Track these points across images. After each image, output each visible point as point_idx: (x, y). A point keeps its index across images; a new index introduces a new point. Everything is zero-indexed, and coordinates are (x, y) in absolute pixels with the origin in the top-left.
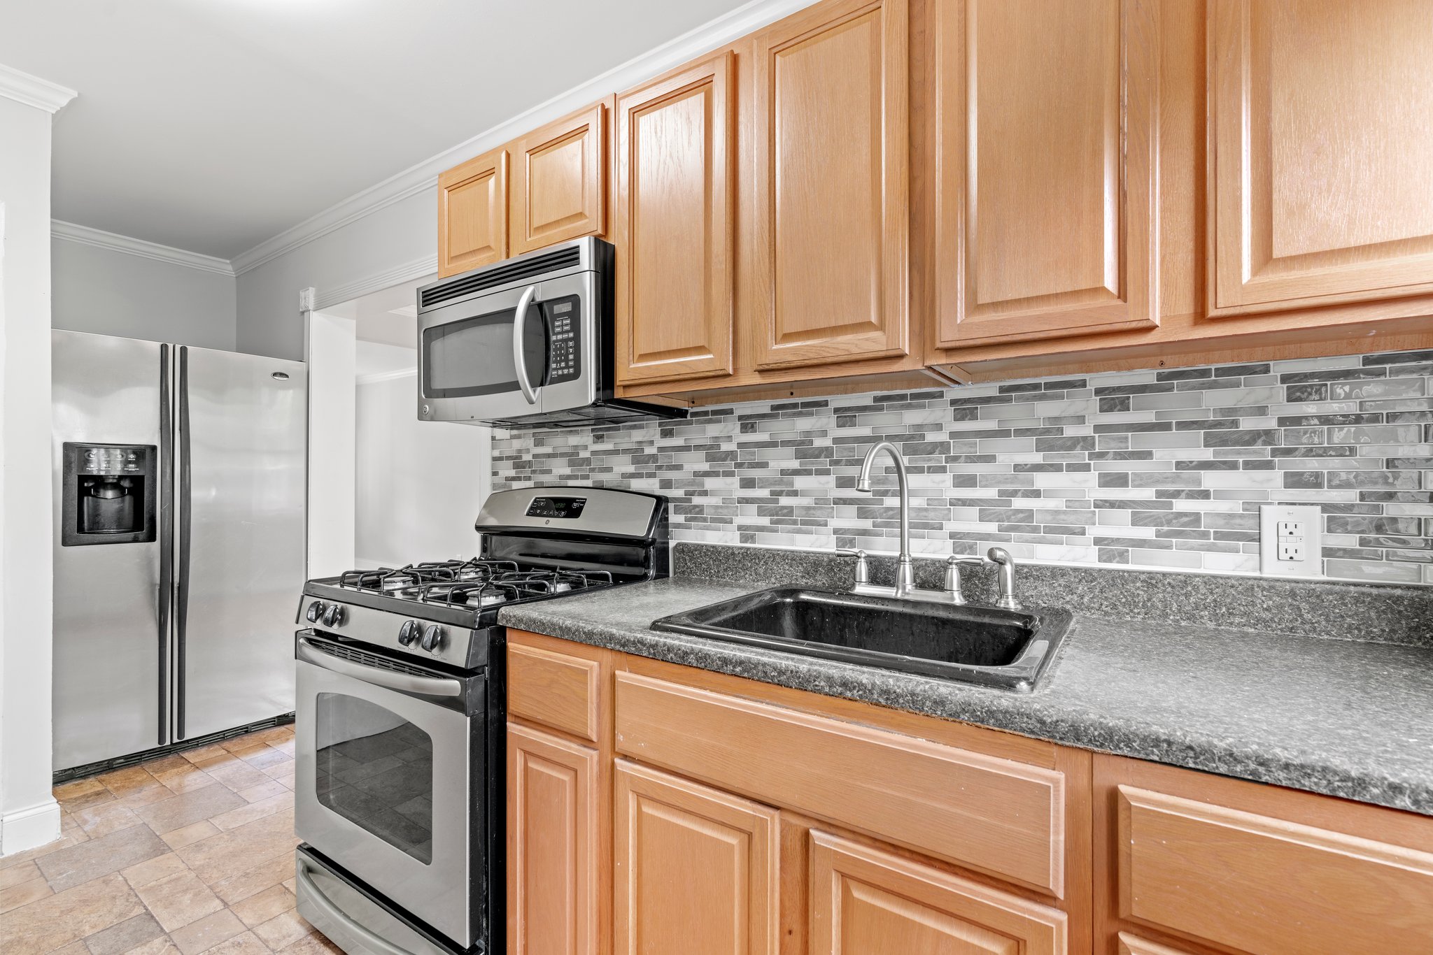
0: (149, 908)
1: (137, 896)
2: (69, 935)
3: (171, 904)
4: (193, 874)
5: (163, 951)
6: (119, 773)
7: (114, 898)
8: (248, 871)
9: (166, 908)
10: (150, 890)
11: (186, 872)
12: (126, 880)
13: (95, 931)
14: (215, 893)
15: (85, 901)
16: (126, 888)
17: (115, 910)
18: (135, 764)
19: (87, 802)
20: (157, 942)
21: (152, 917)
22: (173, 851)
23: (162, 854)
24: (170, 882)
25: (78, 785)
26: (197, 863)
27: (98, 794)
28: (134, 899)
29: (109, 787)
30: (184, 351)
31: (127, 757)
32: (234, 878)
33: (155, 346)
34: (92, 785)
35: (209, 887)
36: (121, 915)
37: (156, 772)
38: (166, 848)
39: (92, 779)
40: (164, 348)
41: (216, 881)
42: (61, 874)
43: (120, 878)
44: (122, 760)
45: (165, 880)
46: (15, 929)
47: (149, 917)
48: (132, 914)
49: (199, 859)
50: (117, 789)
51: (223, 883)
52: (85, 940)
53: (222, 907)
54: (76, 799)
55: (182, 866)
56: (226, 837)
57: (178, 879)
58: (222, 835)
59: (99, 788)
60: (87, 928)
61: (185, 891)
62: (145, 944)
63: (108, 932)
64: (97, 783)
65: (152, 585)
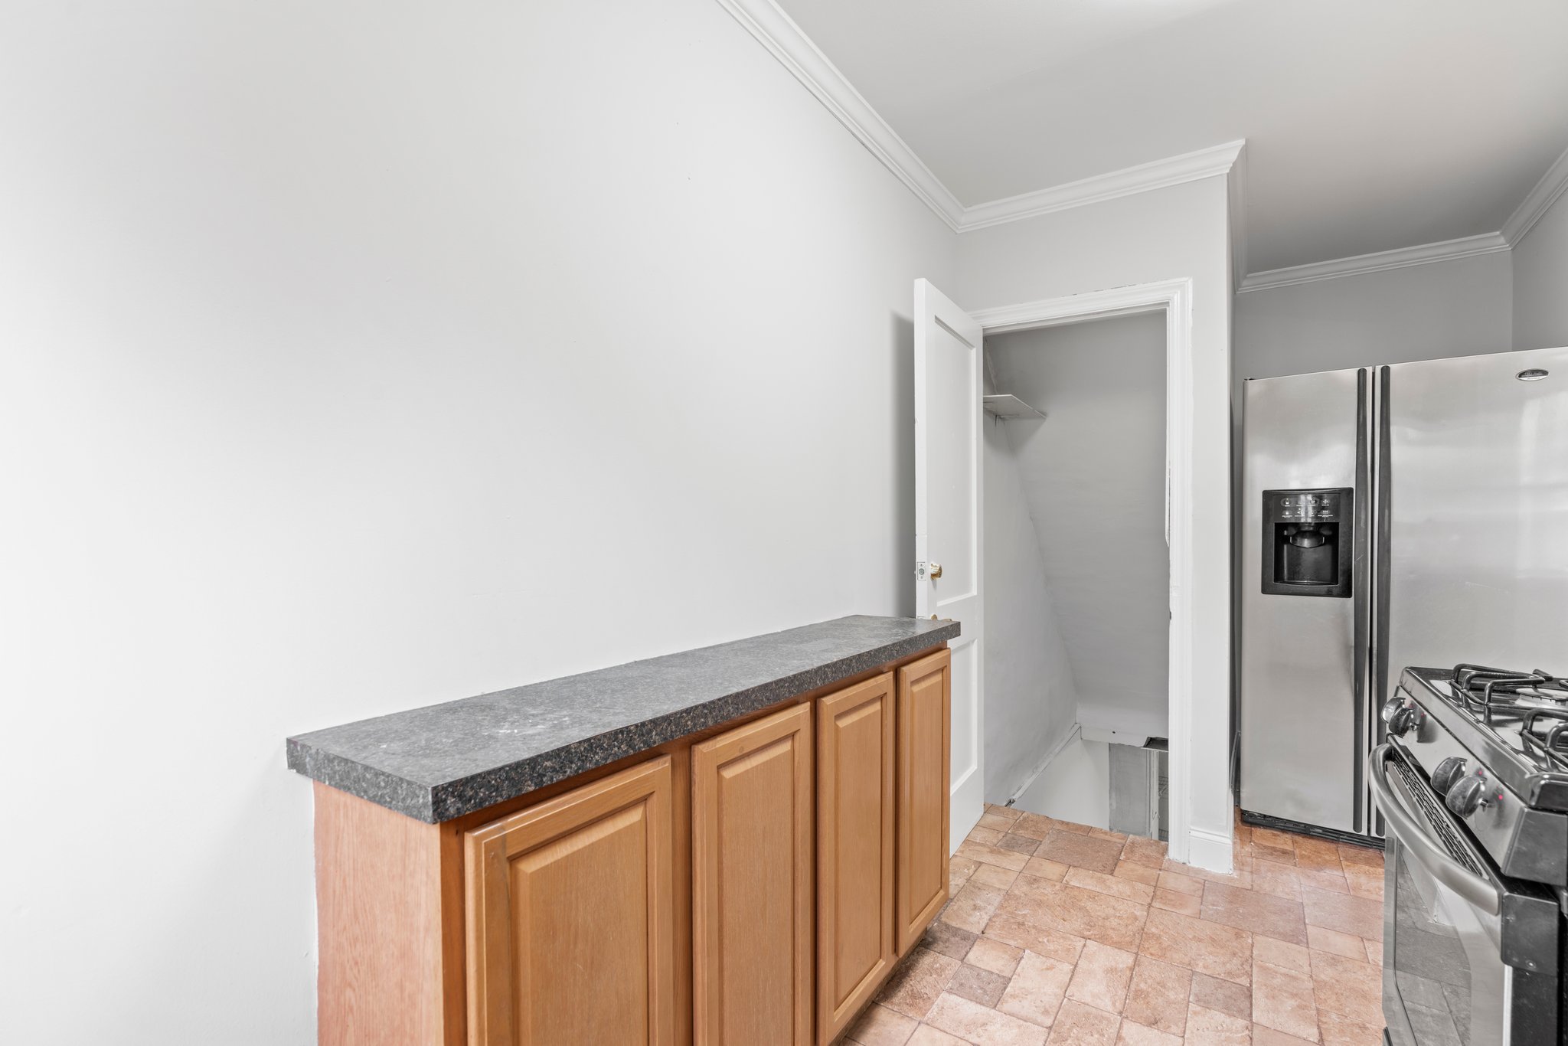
0: (1254, 986)
1: (1251, 966)
2: (1187, 960)
3: (1273, 998)
4: (1311, 985)
5: (1240, 1035)
6: (1313, 842)
7: (1234, 954)
8: (1368, 1025)
9: (1267, 997)
10: (1264, 969)
11: (1306, 978)
12: (1252, 946)
13: (1205, 971)
14: (1319, 1020)
15: (1213, 940)
16: (1248, 953)
17: (1228, 966)
18: (1332, 841)
19: (1272, 854)
20: (1241, 1022)
21: (1251, 996)
22: (1308, 948)
23: (1297, 943)
24: (1286, 975)
25: (1274, 835)
26: (1323, 977)
27: (1284, 852)
28: (1248, 968)
29: (1297, 851)
30: (1386, 372)
31: (1326, 830)
32: (1348, 1021)
33: (1352, 374)
34: (1285, 841)
35: (1318, 1009)
36: (1229, 973)
37: (1347, 860)
38: (1305, 940)
39: (1288, 837)
40: (1362, 374)
41: (1328, 1009)
42: (1213, 905)
43: (1250, 941)
44: (1321, 831)
45: (1284, 970)
46: (1161, 927)
47: (1248, 993)
48: (1238, 981)
49: (1327, 974)
50: (1302, 857)
51: (1334, 1016)
52: (1194, 973)
53: (1316, 1041)
54: (1266, 847)
55: (1307, 969)
56: (1369, 970)
57: (1295, 978)
58: (1366, 965)
59: (1289, 847)
60: (1201, 964)
61: (1294, 995)
62: (1230, 1015)
63: (1211, 979)
64: (1290, 842)
65: (1347, 646)
